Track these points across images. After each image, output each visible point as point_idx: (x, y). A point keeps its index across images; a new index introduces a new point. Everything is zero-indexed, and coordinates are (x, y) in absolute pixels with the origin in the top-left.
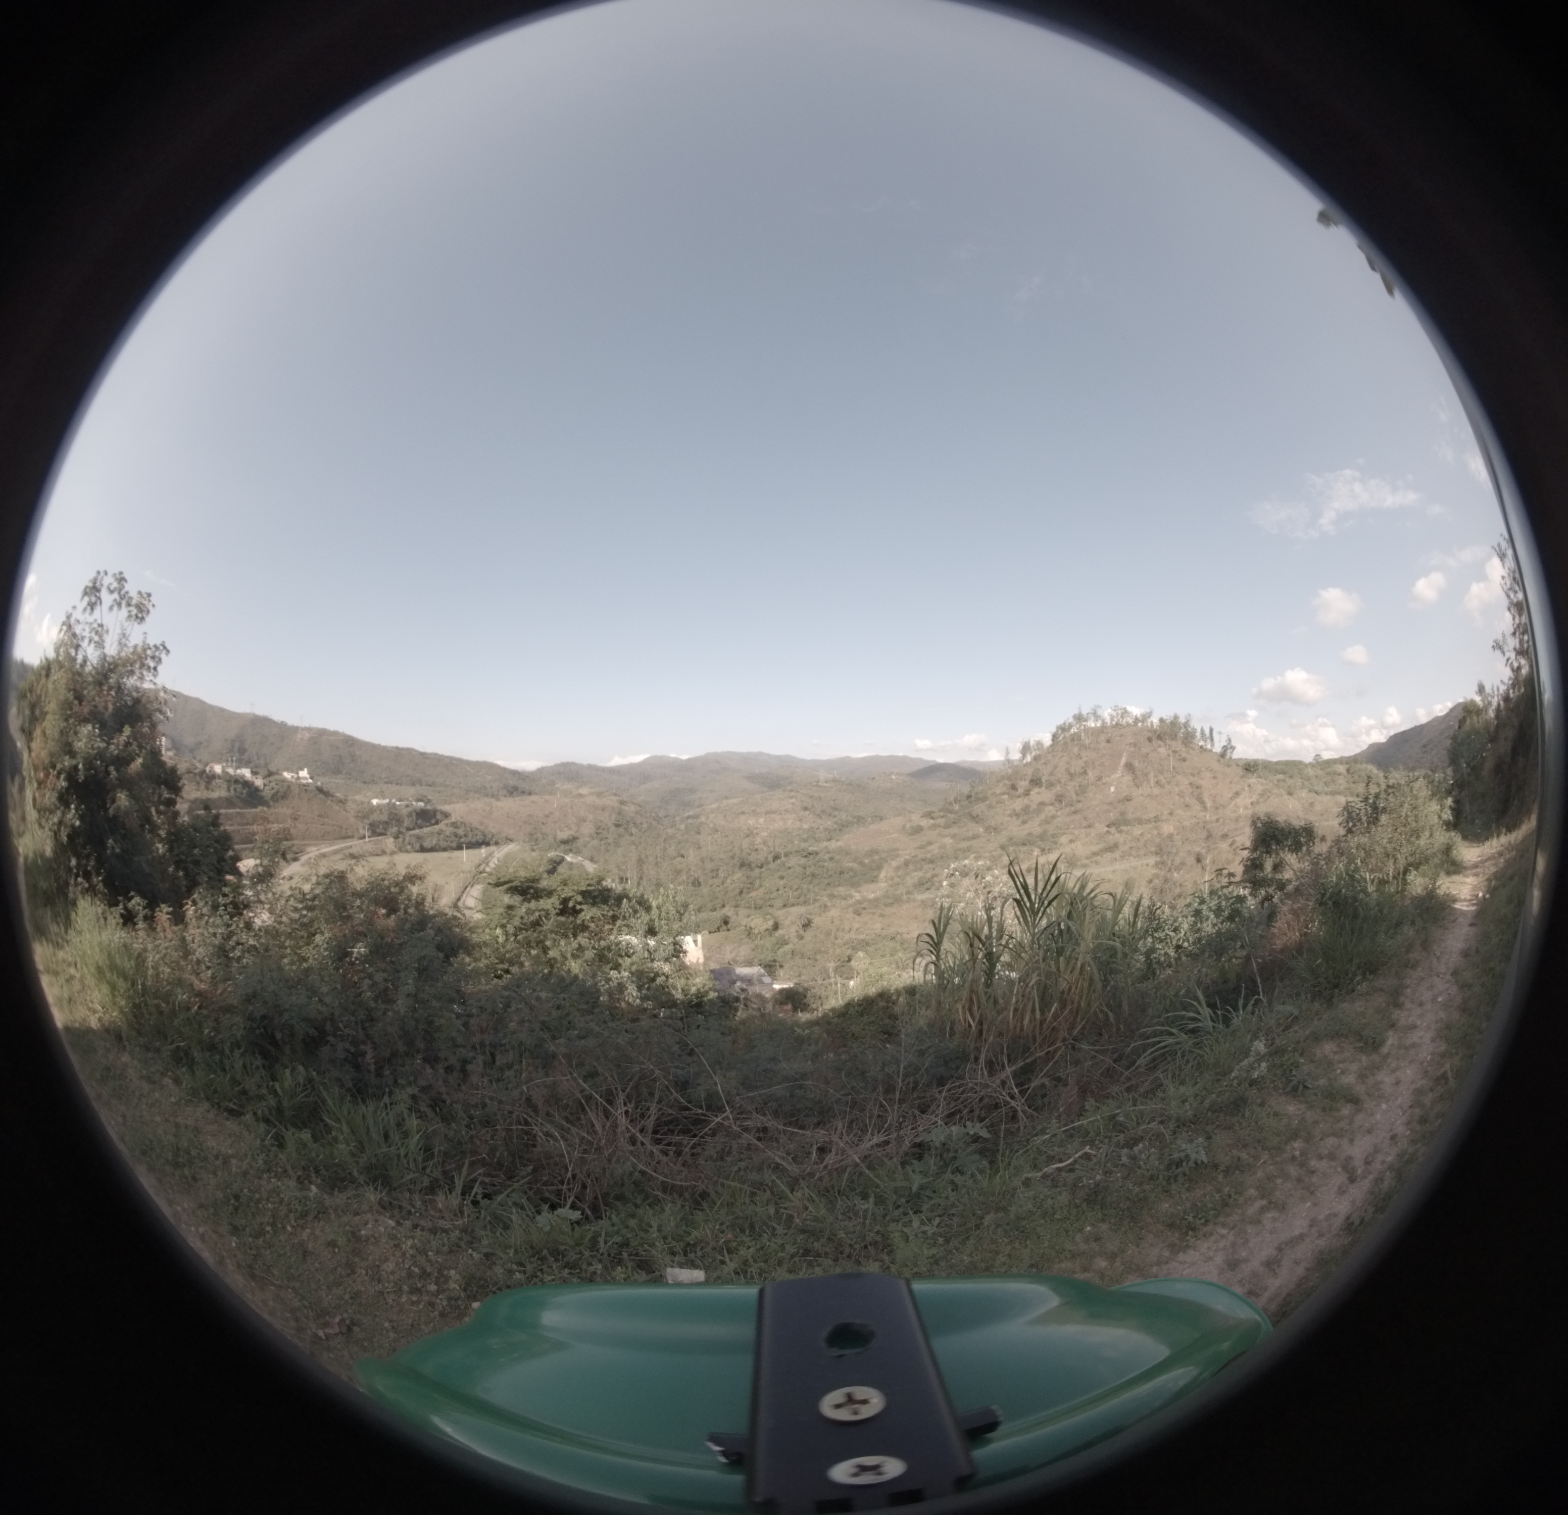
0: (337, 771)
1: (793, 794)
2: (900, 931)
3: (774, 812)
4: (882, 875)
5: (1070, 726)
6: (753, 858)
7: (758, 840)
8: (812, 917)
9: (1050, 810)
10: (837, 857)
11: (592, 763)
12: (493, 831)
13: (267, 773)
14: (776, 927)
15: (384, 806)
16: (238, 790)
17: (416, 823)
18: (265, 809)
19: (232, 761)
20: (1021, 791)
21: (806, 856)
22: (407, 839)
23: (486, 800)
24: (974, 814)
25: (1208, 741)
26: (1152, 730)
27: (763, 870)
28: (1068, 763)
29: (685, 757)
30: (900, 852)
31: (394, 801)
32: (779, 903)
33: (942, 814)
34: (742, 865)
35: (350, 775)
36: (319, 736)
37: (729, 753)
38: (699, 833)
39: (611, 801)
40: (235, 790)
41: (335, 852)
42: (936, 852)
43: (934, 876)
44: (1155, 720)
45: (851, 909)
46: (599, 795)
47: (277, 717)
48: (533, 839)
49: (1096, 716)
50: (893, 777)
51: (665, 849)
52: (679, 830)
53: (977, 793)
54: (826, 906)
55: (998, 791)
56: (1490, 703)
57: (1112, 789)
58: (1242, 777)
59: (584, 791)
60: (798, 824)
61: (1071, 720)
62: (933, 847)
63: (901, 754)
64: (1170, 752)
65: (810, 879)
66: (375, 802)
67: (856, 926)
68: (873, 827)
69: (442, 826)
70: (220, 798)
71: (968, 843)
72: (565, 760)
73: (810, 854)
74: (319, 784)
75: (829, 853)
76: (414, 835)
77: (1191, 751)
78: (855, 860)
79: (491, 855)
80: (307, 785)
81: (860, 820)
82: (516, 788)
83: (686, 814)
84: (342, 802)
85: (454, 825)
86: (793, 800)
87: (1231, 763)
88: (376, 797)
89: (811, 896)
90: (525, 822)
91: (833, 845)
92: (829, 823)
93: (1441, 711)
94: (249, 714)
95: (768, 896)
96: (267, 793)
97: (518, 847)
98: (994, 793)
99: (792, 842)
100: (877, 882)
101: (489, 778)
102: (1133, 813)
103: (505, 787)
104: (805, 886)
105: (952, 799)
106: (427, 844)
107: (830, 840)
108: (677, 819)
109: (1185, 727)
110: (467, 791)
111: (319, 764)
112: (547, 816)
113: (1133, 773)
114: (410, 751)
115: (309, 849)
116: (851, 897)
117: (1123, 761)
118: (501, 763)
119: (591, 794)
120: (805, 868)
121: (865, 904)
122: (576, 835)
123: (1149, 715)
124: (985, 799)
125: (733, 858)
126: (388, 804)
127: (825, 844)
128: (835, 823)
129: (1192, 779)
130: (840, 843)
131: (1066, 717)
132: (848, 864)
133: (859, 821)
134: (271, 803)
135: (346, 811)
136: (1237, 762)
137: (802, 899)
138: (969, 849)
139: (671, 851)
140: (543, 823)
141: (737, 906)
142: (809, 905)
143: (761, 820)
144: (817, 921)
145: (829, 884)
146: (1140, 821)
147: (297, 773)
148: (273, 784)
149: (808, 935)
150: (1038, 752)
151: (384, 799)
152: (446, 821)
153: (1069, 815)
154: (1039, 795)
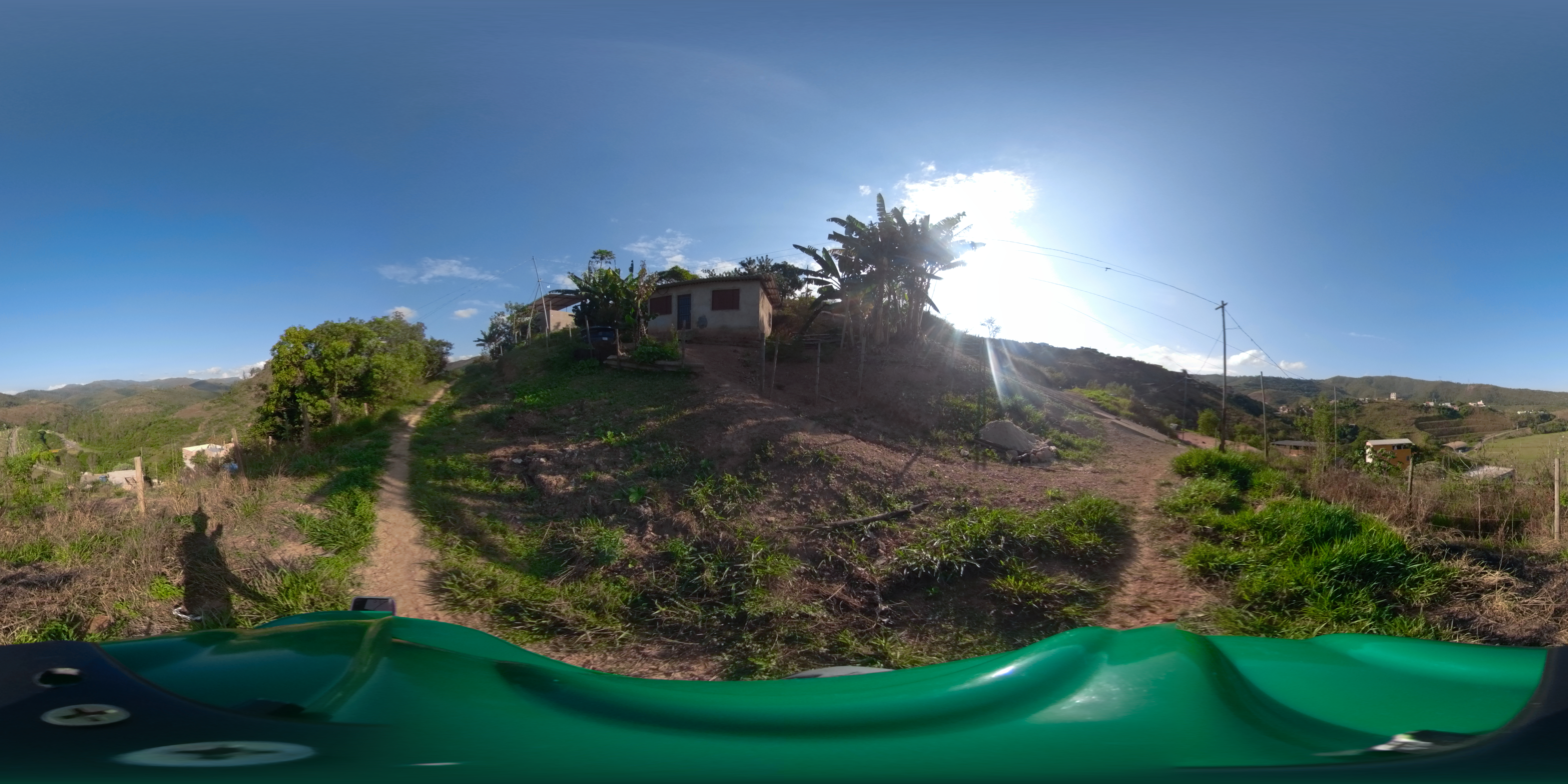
0: (1496, 401)
4: (200, 428)
13: (1459, 404)
15: (1524, 414)
16: (1445, 412)
17: (1541, 421)
18: (1459, 419)
22: (1537, 428)
31: (1529, 411)
35: (1503, 402)
41: (1502, 436)
47: (1455, 381)
70: (1434, 416)
74: (1489, 407)
75: (174, 421)
76: (1540, 426)
78: (185, 423)
80: (1483, 408)
84: (1503, 414)
85: (1558, 420)
86: (143, 400)
88: (1519, 411)
92: (161, 409)
96: (1460, 413)
100: (198, 431)
106: (1546, 430)
111: (1486, 398)
115: (1487, 436)
116: (190, 438)
126: (1527, 413)
128: (164, 408)
130: (175, 416)
132: (183, 425)
134: (1463, 417)
135: (1505, 418)
147: (1476, 403)
148: (1462, 409)
151: (1524, 411)
152: (1554, 420)
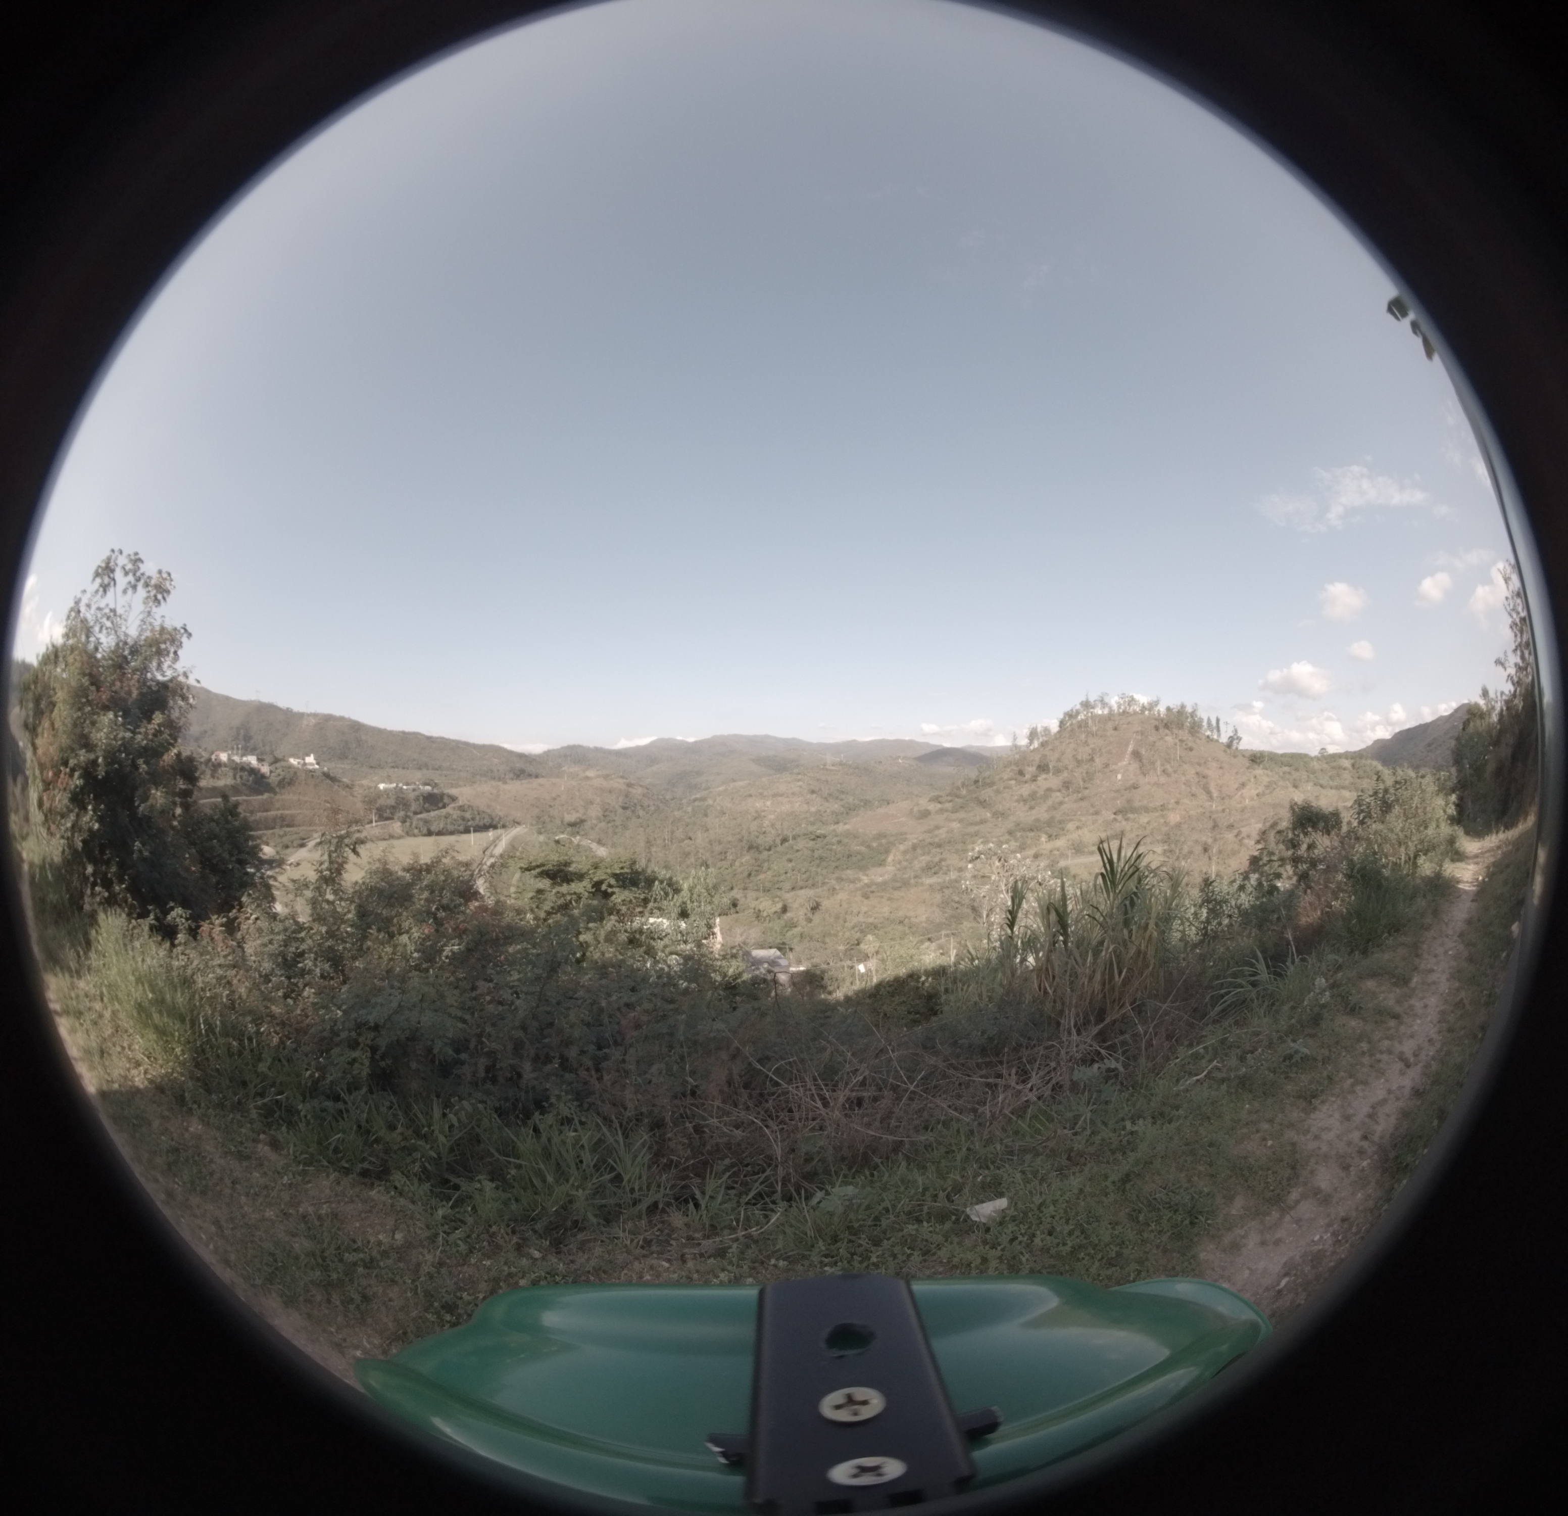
0: (343, 757)
1: (800, 777)
2: (908, 915)
3: (782, 795)
4: (890, 858)
5: (1078, 713)
6: (759, 841)
7: (766, 823)
8: (821, 900)
9: (1057, 796)
10: (845, 840)
11: (599, 745)
12: (501, 814)
13: (272, 760)
14: (785, 909)
15: (391, 790)
16: (244, 778)
17: (423, 807)
18: (272, 795)
19: (238, 749)
20: (1028, 776)
21: (814, 840)
22: (414, 823)
23: (493, 783)
24: (981, 798)
25: (1215, 731)
26: (1158, 719)
27: (771, 852)
28: (1076, 750)
29: (691, 740)
30: (908, 836)
31: (400, 785)
32: (787, 886)
33: (949, 798)
34: (750, 848)
35: (356, 759)
36: (325, 722)
37: (735, 736)
38: (706, 815)
39: (618, 783)
40: (241, 777)
42: (943, 836)
43: (941, 860)
44: (1162, 708)
45: (859, 892)
46: (606, 777)
48: (541, 823)
49: (1104, 703)
50: (900, 761)
51: (673, 832)
52: (686, 812)
53: (984, 778)
54: (834, 889)
55: (1006, 777)
56: (1493, 708)
57: (1119, 777)
58: (1248, 768)
59: (591, 773)
60: (805, 807)
61: (1078, 707)
62: (941, 831)
63: (907, 738)
64: (1177, 741)
65: (818, 861)
66: (382, 786)
67: (864, 909)
68: (881, 811)
69: (449, 809)
70: (226, 786)
71: (976, 828)
72: (571, 743)
73: (818, 837)
74: (326, 769)
75: (836, 836)
76: (421, 819)
77: (1198, 741)
78: (862, 844)
79: (498, 838)
80: (313, 771)
81: (867, 804)
82: (522, 771)
83: (693, 797)
84: (349, 787)
85: (462, 808)
86: (800, 783)
87: (1237, 754)
88: (383, 782)
89: (820, 878)
90: (533, 805)
91: (841, 828)
92: (836, 807)
93: (1446, 710)
94: (254, 701)
95: (776, 879)
96: (273, 780)
97: (526, 830)
98: (1001, 779)
99: (800, 825)
100: (885, 865)
101: (496, 761)
102: (1140, 801)
103: (512, 770)
104: (813, 869)
105: (959, 783)
106: (434, 828)
107: (837, 823)
108: (684, 801)
109: (1192, 717)
110: (474, 775)
111: (325, 749)
112: (555, 799)
113: (1140, 761)
114: (416, 735)
116: (860, 880)
117: (1130, 749)
118: (508, 746)
119: (598, 776)
120: (813, 851)
121: (874, 888)
122: (583, 818)
123: (1157, 703)
124: (992, 784)
125: (741, 840)
126: (395, 788)
127: (833, 827)
128: (843, 806)
129: (1199, 769)
130: (847, 827)
131: (1073, 703)
132: (856, 847)
133: (865, 804)
134: (277, 790)
135: (353, 796)
136: (1243, 754)
137: (810, 882)
138: (976, 834)
139: (679, 833)
140: (550, 806)
141: (745, 889)
142: (817, 888)
143: (768, 803)
144: (825, 904)
145: (837, 867)
146: (1147, 810)
147: (304, 759)
148: (279, 771)
149: (817, 918)
150: (1045, 739)
151: (391, 783)
152: (452, 805)
153: (1076, 801)
154: (1046, 781)
